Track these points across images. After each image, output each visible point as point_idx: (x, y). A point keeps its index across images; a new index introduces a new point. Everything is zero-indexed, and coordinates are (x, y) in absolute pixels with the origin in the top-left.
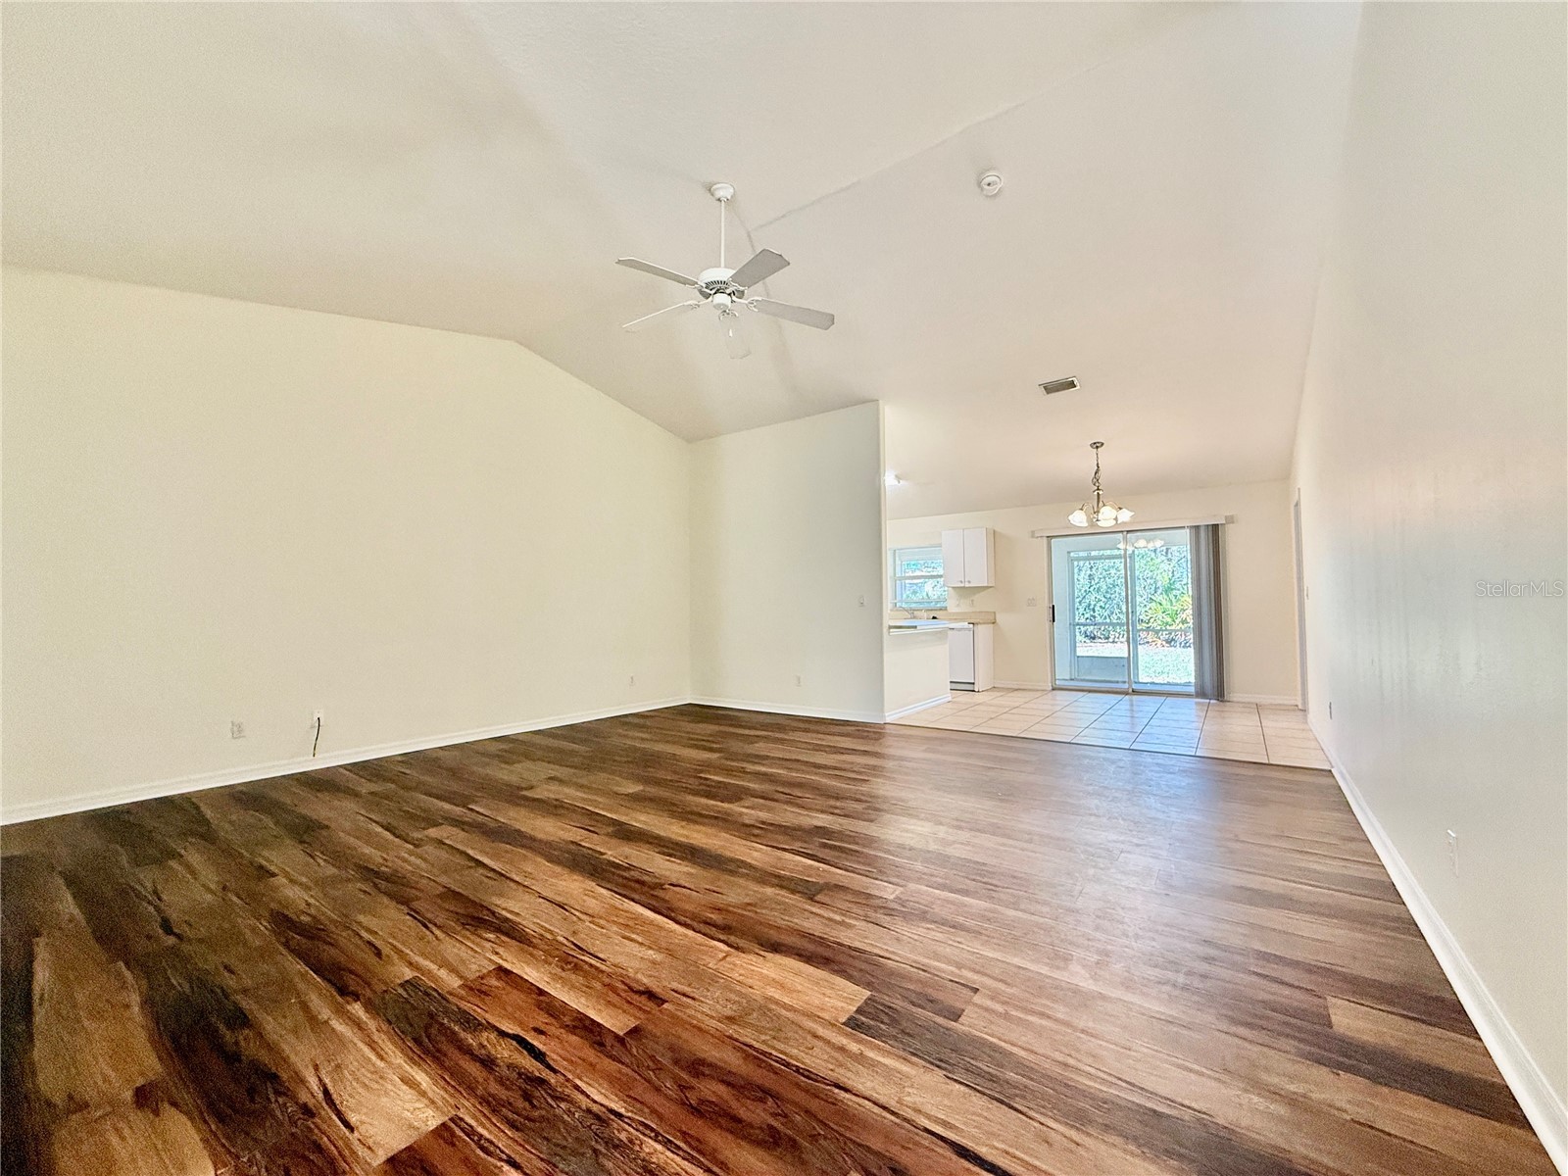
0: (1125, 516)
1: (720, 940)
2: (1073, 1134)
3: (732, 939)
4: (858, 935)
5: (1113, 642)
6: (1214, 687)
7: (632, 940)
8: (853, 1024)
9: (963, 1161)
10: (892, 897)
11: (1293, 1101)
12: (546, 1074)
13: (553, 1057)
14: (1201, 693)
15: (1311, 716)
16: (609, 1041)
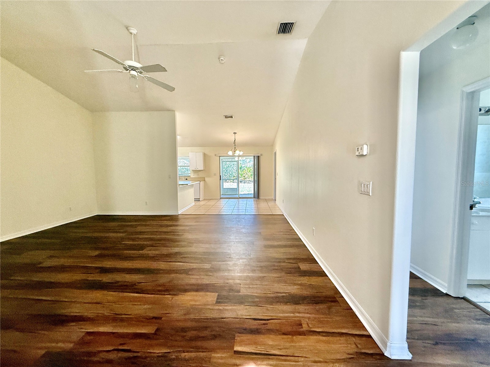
0: (241, 153)
1: (167, 295)
2: (271, 306)
3: (171, 293)
4: (206, 280)
5: (228, 182)
6: (257, 195)
7: (135, 305)
8: (218, 302)
9: (256, 321)
10: (209, 267)
11: (301, 285)
12: (135, 354)
13: (134, 349)
14: (254, 197)
15: (277, 202)
16: (151, 336)
